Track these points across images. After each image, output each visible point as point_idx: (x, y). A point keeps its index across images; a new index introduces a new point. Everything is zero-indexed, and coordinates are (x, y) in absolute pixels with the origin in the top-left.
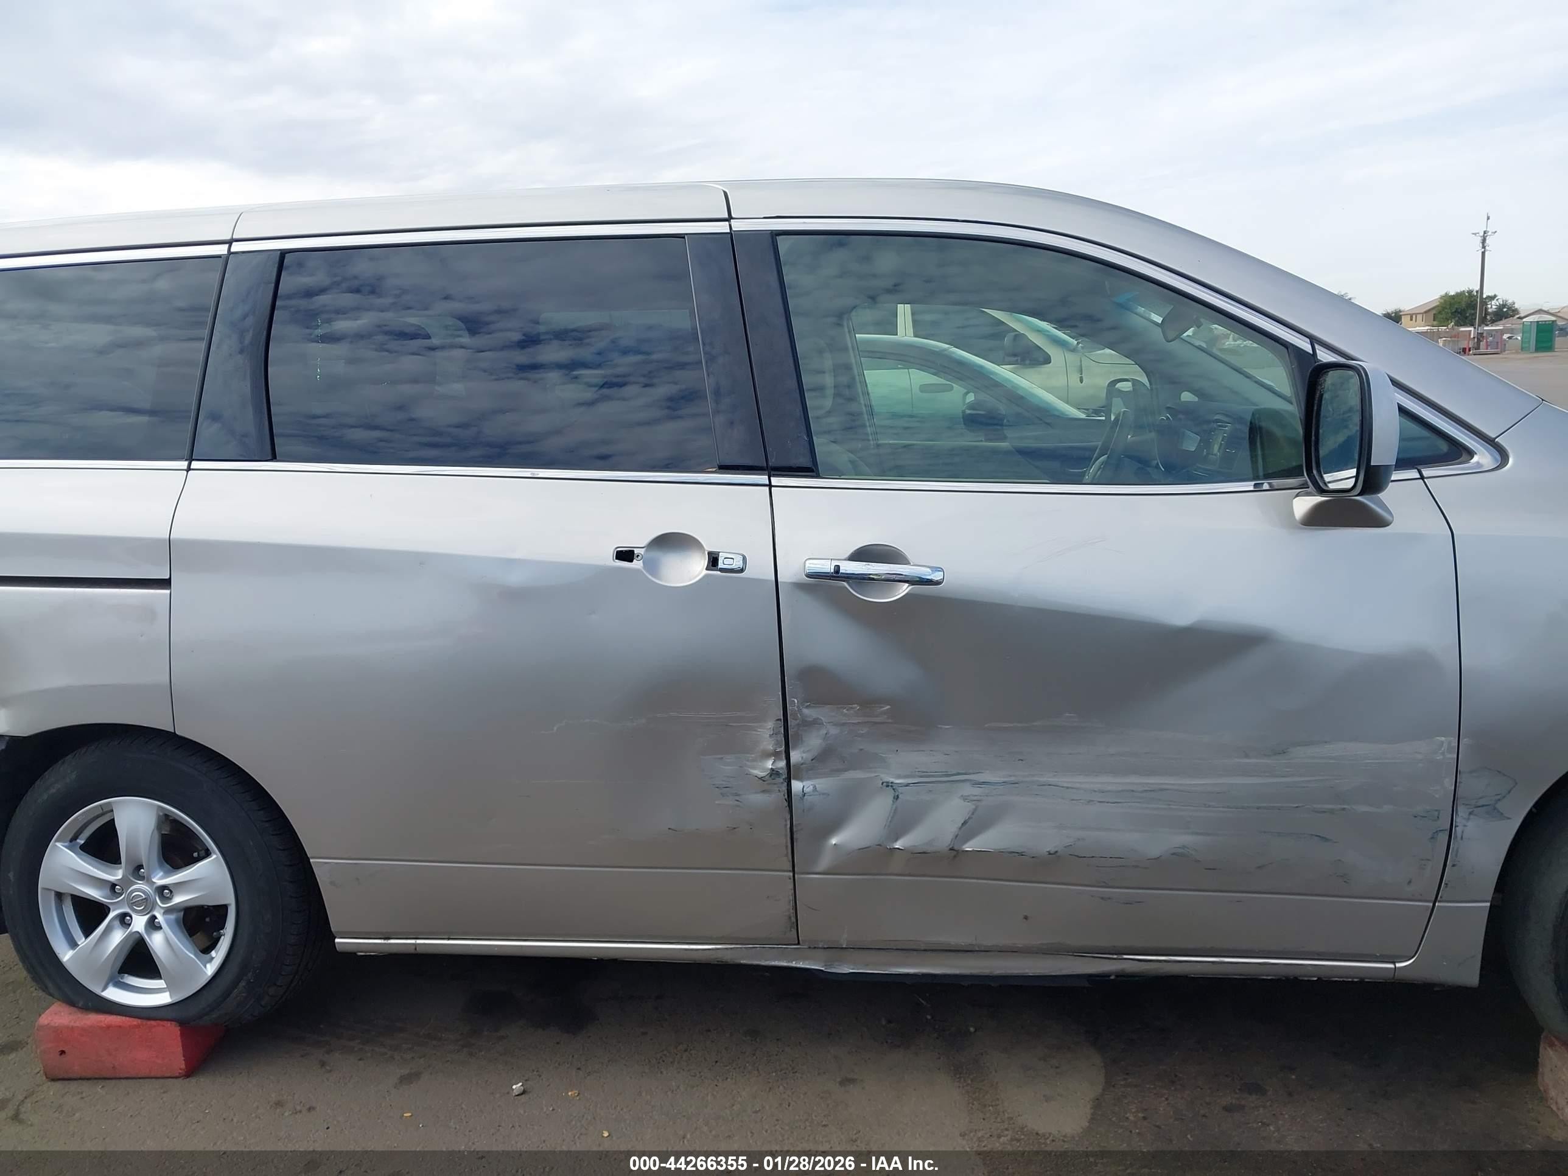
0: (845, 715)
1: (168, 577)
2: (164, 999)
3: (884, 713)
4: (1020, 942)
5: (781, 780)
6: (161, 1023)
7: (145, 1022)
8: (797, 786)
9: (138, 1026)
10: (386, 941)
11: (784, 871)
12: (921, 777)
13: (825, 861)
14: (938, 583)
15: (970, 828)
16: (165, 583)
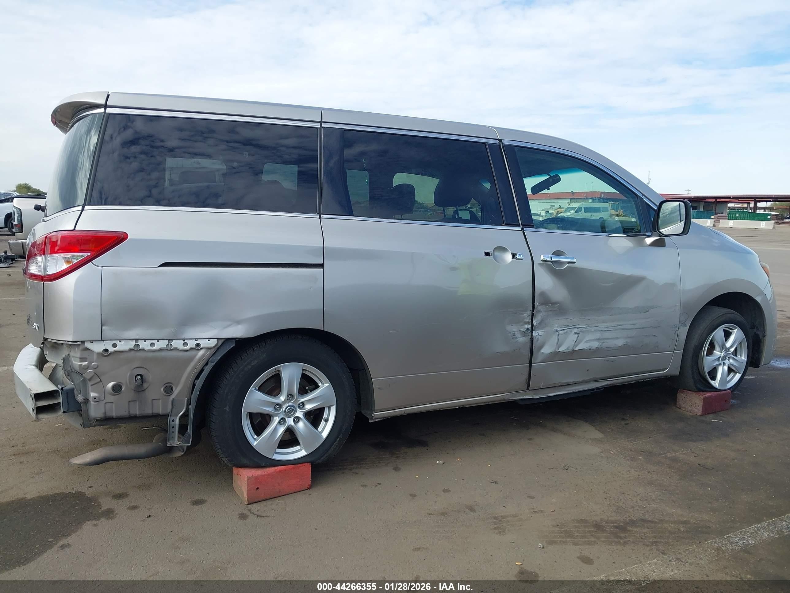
0: (547, 308)
1: (322, 263)
2: (303, 453)
3: (557, 307)
4: (586, 378)
5: (529, 332)
6: (303, 464)
7: (296, 466)
8: (534, 333)
9: (293, 468)
10: (394, 411)
11: (526, 364)
12: (564, 327)
13: (540, 358)
14: (575, 263)
15: (577, 342)
16: (321, 266)
